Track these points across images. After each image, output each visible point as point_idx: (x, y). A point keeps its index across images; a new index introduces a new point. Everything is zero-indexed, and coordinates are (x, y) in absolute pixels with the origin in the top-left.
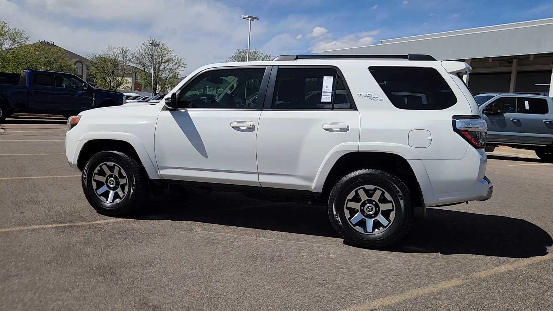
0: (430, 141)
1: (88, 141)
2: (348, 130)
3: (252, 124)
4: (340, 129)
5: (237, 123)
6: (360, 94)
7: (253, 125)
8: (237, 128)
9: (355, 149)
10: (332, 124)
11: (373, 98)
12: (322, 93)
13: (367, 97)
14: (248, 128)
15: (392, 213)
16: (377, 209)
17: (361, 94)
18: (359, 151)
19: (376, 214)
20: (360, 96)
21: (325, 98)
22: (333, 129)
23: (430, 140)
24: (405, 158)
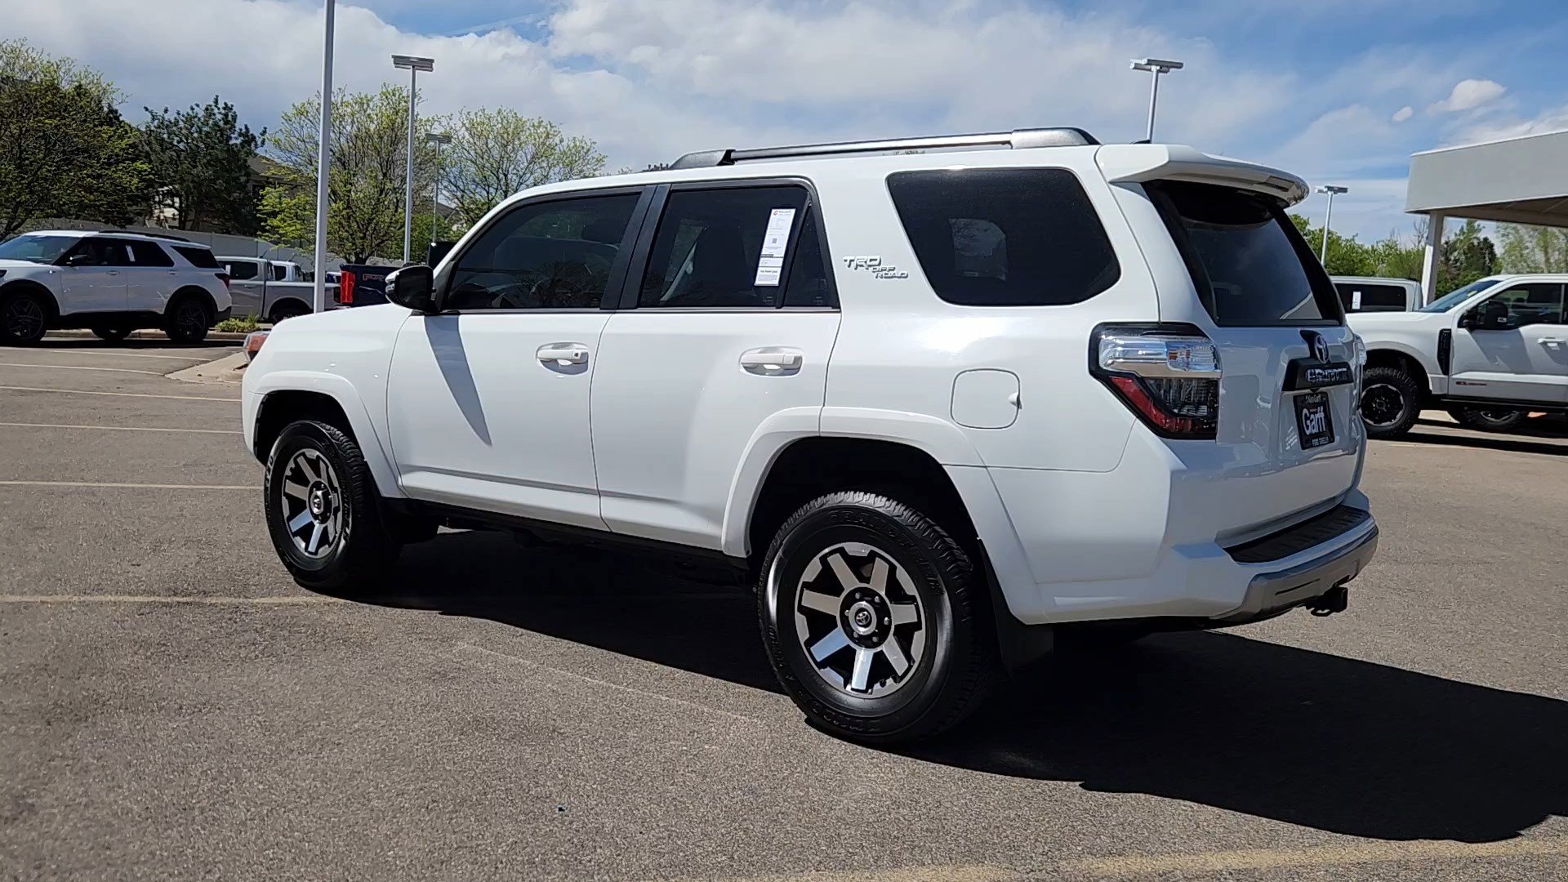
0: (1016, 408)
1: (266, 393)
2: (799, 368)
3: (579, 352)
4: (777, 367)
5: (553, 348)
6: (849, 258)
7: (585, 355)
8: (550, 363)
9: (810, 429)
10: (766, 350)
11: (882, 270)
12: (762, 260)
13: (867, 269)
14: (575, 363)
15: (917, 634)
16: (886, 619)
17: (851, 261)
18: (822, 435)
19: (882, 633)
20: (849, 266)
21: (765, 273)
22: (766, 366)
23: (1013, 403)
24: (940, 462)
